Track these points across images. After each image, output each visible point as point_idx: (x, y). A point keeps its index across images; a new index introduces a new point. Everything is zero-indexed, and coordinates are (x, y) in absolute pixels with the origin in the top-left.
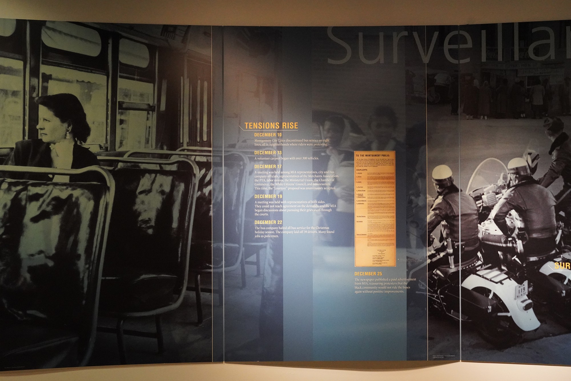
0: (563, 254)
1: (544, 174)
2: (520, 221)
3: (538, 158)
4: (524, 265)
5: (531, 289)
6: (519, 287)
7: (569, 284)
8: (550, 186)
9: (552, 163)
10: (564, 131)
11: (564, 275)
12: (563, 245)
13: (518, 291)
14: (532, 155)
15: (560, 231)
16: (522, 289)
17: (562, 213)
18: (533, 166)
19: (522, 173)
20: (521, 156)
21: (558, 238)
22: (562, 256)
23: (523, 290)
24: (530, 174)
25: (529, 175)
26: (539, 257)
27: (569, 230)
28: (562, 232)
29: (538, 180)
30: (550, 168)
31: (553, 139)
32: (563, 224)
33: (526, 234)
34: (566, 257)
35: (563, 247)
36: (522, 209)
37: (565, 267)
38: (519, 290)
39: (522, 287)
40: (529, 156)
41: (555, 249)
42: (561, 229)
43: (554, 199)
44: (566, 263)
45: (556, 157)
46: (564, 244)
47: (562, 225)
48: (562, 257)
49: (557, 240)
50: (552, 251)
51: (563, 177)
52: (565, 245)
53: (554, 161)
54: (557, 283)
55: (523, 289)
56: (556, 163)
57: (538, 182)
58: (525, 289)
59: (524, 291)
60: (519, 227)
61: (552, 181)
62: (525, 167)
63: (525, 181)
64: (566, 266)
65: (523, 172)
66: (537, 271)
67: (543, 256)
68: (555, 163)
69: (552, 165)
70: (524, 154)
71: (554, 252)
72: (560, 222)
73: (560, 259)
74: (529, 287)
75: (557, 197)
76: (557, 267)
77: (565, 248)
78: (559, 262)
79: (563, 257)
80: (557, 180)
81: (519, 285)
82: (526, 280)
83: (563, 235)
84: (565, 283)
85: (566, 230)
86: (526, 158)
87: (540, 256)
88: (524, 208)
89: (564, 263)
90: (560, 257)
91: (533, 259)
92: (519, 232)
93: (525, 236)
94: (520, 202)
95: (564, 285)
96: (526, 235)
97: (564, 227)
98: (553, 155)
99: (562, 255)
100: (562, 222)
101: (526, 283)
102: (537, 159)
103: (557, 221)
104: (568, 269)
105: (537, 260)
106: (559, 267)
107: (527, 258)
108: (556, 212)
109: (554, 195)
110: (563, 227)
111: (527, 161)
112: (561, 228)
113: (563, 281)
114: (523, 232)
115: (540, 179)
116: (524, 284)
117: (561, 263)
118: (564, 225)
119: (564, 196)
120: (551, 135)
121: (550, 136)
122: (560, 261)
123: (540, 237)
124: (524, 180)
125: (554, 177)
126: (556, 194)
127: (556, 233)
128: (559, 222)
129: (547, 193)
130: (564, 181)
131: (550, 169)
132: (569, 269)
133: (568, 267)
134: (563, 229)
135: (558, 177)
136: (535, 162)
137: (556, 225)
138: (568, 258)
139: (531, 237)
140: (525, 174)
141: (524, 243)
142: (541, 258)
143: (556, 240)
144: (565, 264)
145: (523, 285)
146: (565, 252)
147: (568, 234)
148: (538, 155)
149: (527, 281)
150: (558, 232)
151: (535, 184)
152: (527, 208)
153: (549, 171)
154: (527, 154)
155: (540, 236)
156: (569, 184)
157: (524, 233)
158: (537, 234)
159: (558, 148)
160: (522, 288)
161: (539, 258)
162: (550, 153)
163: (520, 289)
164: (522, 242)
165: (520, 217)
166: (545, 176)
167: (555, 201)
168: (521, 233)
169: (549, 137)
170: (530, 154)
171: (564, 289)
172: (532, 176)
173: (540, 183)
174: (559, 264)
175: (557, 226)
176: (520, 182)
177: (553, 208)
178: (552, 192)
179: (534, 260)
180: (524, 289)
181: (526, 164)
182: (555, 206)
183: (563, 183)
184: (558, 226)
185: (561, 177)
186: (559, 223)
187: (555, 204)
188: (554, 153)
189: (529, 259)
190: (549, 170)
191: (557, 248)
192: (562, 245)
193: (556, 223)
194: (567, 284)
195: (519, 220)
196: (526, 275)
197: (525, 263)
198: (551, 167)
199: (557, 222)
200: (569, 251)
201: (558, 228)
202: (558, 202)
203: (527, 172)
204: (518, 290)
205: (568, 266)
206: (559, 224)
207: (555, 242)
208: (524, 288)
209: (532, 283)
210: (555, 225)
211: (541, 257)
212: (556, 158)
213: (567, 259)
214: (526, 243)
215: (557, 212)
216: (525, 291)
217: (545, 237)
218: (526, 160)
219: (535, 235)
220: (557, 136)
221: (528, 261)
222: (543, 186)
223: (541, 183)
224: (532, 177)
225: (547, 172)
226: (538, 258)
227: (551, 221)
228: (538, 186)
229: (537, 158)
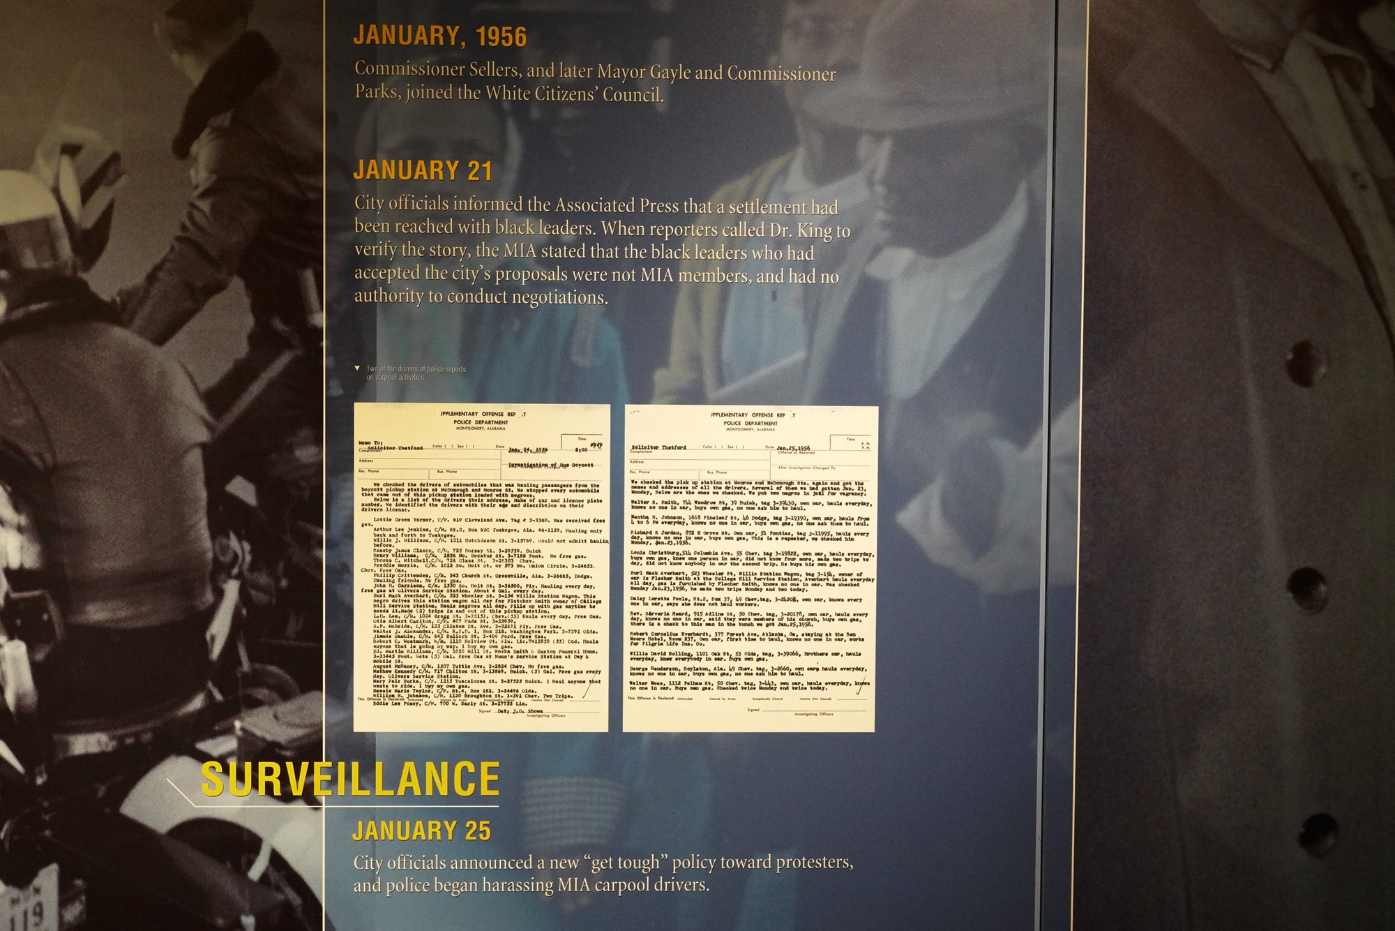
0: (243, 715)
1: (148, 268)
2: (20, 529)
3: (118, 176)
4: (39, 781)
5: (74, 911)
6: (14, 902)
7: (274, 876)
8: (181, 336)
9: (192, 205)
10: (253, 25)
11: (249, 833)
12: (246, 666)
13: (9, 925)
14: (82, 156)
15: (232, 589)
16: (25, 914)
17: (242, 489)
18: (86, 218)
19: (30, 261)
20: (22, 162)
21: (220, 628)
22: (238, 724)
23: (32, 919)
24: (70, 263)
25: (69, 272)
26: (120, 732)
27: (277, 580)
28: (243, 592)
29: (118, 299)
30: (179, 233)
31: (194, 71)
32: (247, 547)
33: (52, 607)
34: (258, 733)
35: (245, 675)
36: (30, 463)
37: (255, 785)
38: (13, 921)
39: (26, 900)
40: (66, 161)
41: (201, 687)
42: (237, 577)
43: (200, 408)
44: (262, 766)
45: (211, 172)
46: (252, 659)
47: (239, 552)
48: (239, 733)
49: (213, 638)
50: (188, 698)
51: (248, 286)
52: (257, 666)
53: (203, 195)
54: (215, 875)
55: (35, 913)
56: (214, 208)
57: (116, 313)
58: (45, 914)
59: (37, 925)
60: (15, 563)
61: (188, 305)
62: (45, 223)
63: (44, 305)
64: (263, 778)
65: (35, 253)
66: (108, 810)
67: (139, 728)
68: (205, 205)
69: (190, 216)
70: (39, 152)
71: (197, 703)
72: (233, 536)
73: (228, 744)
74: (64, 902)
75: (217, 399)
76: (212, 785)
77: (256, 679)
78: (222, 760)
79: (243, 729)
80: (215, 301)
81: (15, 892)
82: (46, 863)
83: (244, 612)
84: (256, 872)
85: (263, 579)
86: (47, 173)
87: (124, 726)
88: (41, 457)
89: (248, 766)
90: (229, 730)
91: (85, 744)
92: (14, 595)
93: (45, 617)
94: (17, 422)
95: (250, 882)
96: (48, 612)
97: (253, 563)
98: (195, 159)
99: (241, 719)
100: (240, 539)
101: (48, 879)
102: (112, 183)
103: (218, 530)
104: (269, 799)
105: (110, 749)
106: (225, 789)
107: (57, 737)
108: (209, 484)
109: (204, 386)
110: (246, 567)
111: (56, 192)
112: (235, 571)
113: (243, 860)
114: (36, 593)
115: (127, 295)
116: (37, 882)
117: (233, 764)
118: (252, 552)
119: (255, 389)
120: (185, 45)
121: (181, 53)
122: (230, 754)
123: (125, 619)
124: (41, 301)
125: (199, 284)
126: (210, 380)
127: (209, 597)
128: (228, 537)
129: (163, 374)
130: (256, 308)
131: (178, 239)
132: (277, 798)
133: (269, 786)
134: (246, 573)
135: (220, 287)
136: (101, 198)
137: (210, 555)
138: (269, 737)
139: (80, 619)
140: (46, 265)
141: (40, 656)
142: (129, 741)
143: (208, 637)
144: (255, 769)
145: (31, 888)
146: (255, 704)
147: (274, 601)
148: (115, 158)
149: (53, 870)
150: (219, 594)
151: (101, 326)
152: (54, 456)
153: (173, 248)
154: (58, 151)
155: (123, 614)
156: (278, 325)
157: (40, 599)
158: (110, 604)
159: (225, 119)
160: (30, 905)
161: (120, 739)
162: (182, 148)
163: (18, 911)
164: (31, 650)
165: (17, 508)
166: (152, 278)
167: (208, 417)
168: (22, 600)
169: (175, 57)
170: (71, 150)
171: (247, 905)
172: (85, 276)
173: (126, 317)
174: (226, 770)
175: (215, 558)
176: (19, 314)
177: (195, 459)
178: (191, 368)
179: (94, 749)
180: (39, 912)
181: (52, 208)
182: (203, 446)
183: (250, 321)
184: (222, 559)
185: (237, 285)
186: (224, 541)
187: (203, 435)
188: (204, 149)
189: (66, 745)
190: (176, 244)
191: (215, 685)
192: (239, 663)
193: (207, 543)
194: (264, 877)
195: (11, 526)
196: (47, 833)
197: (43, 767)
198: (184, 227)
199: (213, 537)
200: (275, 696)
201: (221, 570)
202: (221, 427)
203: (55, 254)
204: (8, 917)
205: (269, 779)
206: (225, 549)
207: (205, 647)
208: (40, 905)
209: (79, 878)
210: (203, 553)
211: (129, 735)
212: (214, 177)
213: (263, 740)
214: (48, 657)
215: (216, 481)
216: (45, 924)
217: (154, 621)
218: (51, 182)
219: (96, 613)
220: (218, 49)
221: (61, 756)
222: (141, 333)
223: (132, 317)
224: (84, 284)
225: (163, 254)
226: (112, 738)
227: (183, 533)
228: (118, 332)
229: (111, 174)
